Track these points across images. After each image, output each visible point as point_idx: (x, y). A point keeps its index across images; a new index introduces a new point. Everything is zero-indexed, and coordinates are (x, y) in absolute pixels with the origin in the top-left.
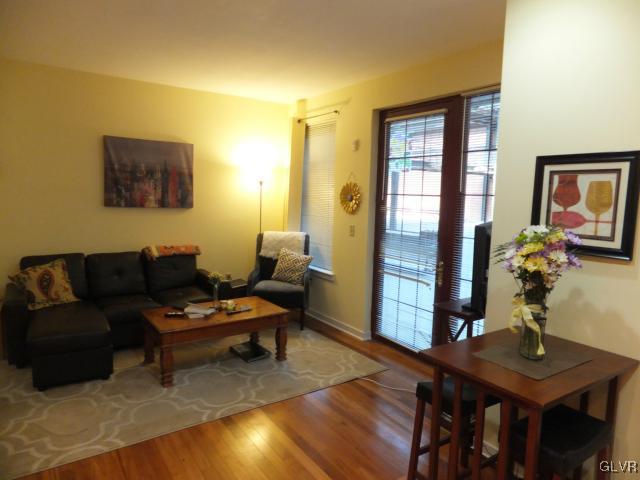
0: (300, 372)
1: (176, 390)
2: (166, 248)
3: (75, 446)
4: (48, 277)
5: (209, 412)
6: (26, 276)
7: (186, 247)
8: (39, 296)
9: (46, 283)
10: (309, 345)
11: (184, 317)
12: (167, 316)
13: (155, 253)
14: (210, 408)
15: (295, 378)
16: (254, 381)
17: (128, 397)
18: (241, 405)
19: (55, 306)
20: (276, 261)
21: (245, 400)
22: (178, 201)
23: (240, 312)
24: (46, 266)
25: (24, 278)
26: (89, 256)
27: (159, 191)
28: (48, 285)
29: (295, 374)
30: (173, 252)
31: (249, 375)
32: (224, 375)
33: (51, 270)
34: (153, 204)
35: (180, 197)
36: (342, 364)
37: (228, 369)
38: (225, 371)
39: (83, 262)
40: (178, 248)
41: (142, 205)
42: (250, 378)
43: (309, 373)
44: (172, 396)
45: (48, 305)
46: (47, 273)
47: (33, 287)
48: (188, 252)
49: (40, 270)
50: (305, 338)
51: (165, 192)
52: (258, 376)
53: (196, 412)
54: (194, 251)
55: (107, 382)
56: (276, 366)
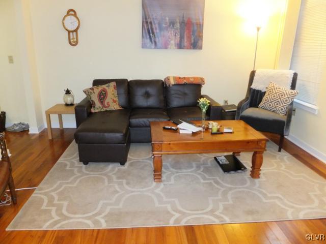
0: (269, 195)
1: (162, 185)
2: (180, 78)
3: (77, 216)
4: (104, 93)
5: (177, 215)
6: (92, 91)
7: (194, 78)
8: (98, 104)
9: (102, 96)
10: (283, 168)
11: (176, 131)
12: (165, 129)
13: (172, 82)
14: (180, 212)
15: (264, 200)
16: (225, 194)
17: (128, 183)
18: (206, 216)
19: (106, 111)
20: (265, 93)
21: (212, 212)
22: (191, 44)
23: (222, 133)
24: (104, 86)
25: (91, 93)
26: (130, 81)
27: (178, 36)
28: (104, 98)
29: (265, 195)
30: (185, 81)
31: (222, 186)
32: (202, 181)
33: (107, 88)
34: (173, 46)
35: (193, 41)
36: (316, 195)
37: (207, 176)
38: (204, 178)
39: (126, 84)
40: (188, 78)
41: (166, 47)
42: (223, 189)
43: (277, 198)
44: (158, 191)
45: (102, 110)
46: (104, 90)
47: (95, 98)
48: (195, 82)
49: (101, 88)
50: (282, 160)
51: (182, 38)
52: (230, 189)
53: (168, 212)
54: (199, 82)
55: (122, 168)
56: (249, 183)
